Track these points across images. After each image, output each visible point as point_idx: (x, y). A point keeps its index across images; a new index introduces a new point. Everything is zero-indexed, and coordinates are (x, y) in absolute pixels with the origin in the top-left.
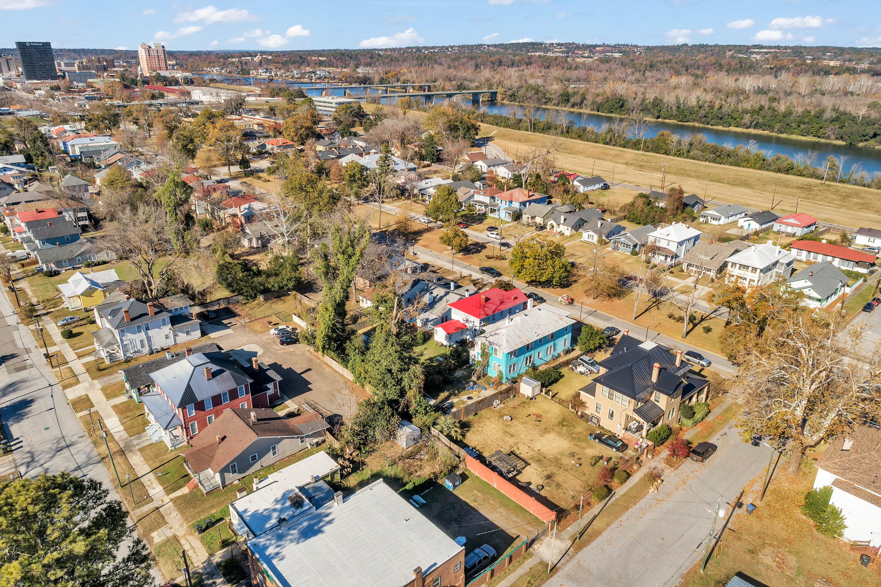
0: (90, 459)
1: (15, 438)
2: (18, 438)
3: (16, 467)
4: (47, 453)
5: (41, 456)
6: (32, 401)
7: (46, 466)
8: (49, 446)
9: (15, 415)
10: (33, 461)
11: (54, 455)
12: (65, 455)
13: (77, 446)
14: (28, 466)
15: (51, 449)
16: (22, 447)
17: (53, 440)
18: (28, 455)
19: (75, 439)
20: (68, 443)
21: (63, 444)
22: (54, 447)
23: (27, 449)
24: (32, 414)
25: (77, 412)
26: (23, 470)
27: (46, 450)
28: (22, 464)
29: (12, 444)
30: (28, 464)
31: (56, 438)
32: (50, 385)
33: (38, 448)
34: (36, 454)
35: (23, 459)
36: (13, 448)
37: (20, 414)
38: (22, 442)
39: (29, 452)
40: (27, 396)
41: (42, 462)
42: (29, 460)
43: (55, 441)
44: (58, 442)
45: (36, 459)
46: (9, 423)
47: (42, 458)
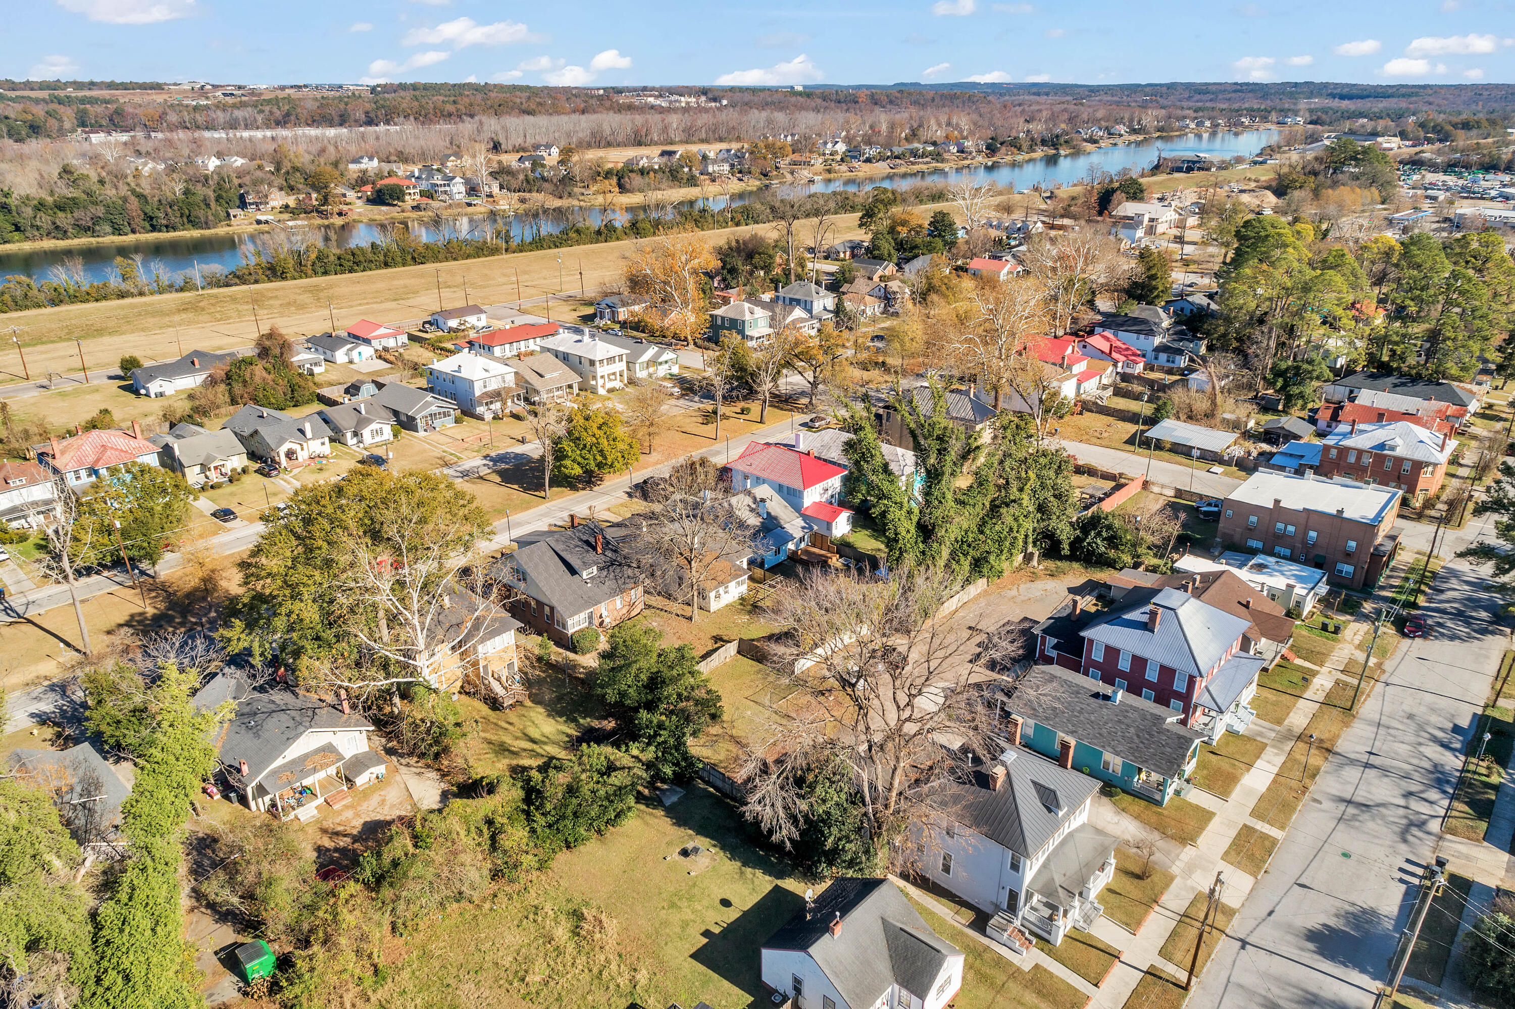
0: (1341, 766)
1: (1403, 887)
2: (1401, 881)
3: (1440, 838)
4: (1383, 817)
5: (1396, 820)
6: (1313, 936)
7: (1402, 802)
8: (1371, 825)
9: (1367, 932)
10: (1411, 824)
11: (1378, 805)
12: (1365, 794)
13: (1338, 794)
14: (1424, 823)
15: (1373, 819)
16: (1408, 861)
17: (1357, 828)
18: (1410, 838)
19: (1327, 805)
20: (1342, 807)
21: (1351, 810)
22: (1366, 816)
23: (1403, 847)
24: (1338, 904)
25: (1274, 842)
26: (1434, 826)
27: (1380, 822)
28: (1429, 833)
29: (1416, 881)
30: (1421, 825)
31: (1352, 827)
32: (1244, 944)
33: (1388, 836)
34: (1398, 830)
35: (1420, 839)
36: (1420, 871)
37: (1357, 927)
38: (1401, 870)
39: (1405, 841)
40: (1307, 958)
41: (1401, 811)
42: (1415, 831)
43: (1357, 824)
44: (1354, 817)
45: (1404, 821)
46: (1389, 925)
47: (1396, 816)
